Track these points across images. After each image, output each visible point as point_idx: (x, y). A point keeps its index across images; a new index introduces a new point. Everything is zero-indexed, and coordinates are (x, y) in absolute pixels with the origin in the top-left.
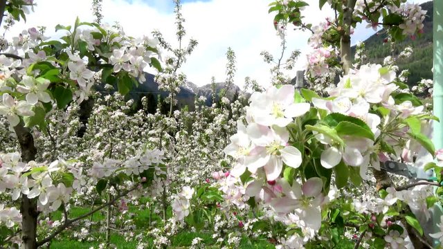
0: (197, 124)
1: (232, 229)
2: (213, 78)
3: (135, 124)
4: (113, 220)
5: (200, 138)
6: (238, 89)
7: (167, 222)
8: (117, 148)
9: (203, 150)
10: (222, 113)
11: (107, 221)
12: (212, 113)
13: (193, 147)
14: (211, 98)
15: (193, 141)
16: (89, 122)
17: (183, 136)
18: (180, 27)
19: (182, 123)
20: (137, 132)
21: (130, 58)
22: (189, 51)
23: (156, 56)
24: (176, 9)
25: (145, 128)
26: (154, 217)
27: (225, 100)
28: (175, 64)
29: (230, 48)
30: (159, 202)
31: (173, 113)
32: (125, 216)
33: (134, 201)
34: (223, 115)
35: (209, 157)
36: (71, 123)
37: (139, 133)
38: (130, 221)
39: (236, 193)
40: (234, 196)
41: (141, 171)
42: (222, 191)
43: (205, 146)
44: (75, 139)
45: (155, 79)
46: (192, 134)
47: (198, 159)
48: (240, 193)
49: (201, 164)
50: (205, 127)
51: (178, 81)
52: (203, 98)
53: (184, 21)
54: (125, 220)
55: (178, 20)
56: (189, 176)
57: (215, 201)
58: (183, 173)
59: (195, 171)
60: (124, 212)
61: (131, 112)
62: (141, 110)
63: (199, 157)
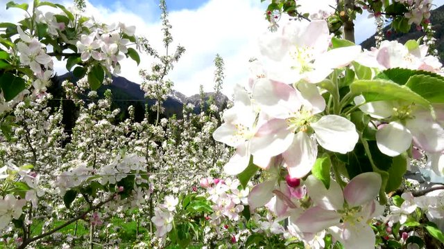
0: (185, 134)
1: (223, 241)
2: (201, 87)
3: (120, 134)
4: (97, 234)
5: (189, 147)
6: (227, 99)
7: (153, 235)
8: (101, 158)
9: (191, 160)
10: (211, 121)
11: (91, 235)
12: (201, 121)
13: (181, 157)
14: (200, 106)
15: (181, 151)
16: (74, 132)
17: (170, 145)
18: (167, 33)
19: (170, 133)
20: (124, 142)
21: (101, 44)
22: (177, 58)
23: (133, 46)
24: (163, 15)
25: (132, 138)
26: (140, 229)
27: (213, 108)
28: (162, 71)
29: (218, 55)
30: (146, 213)
31: (159, 121)
32: (109, 229)
33: (119, 213)
34: (212, 123)
35: (198, 167)
36: (53, 132)
37: (126, 143)
38: (114, 234)
39: (228, 203)
40: (226, 206)
41: (119, 180)
42: (211, 201)
43: (194, 155)
44: (59, 151)
45: (141, 87)
46: (181, 144)
47: (186, 169)
48: (232, 202)
49: (190, 174)
50: (193, 136)
51: (165, 88)
52: (191, 106)
53: (171, 27)
54: (109, 234)
55: (165, 27)
56: (177, 186)
57: (203, 213)
58: (171, 183)
59: (183, 181)
60: (109, 225)
61: (116, 121)
62: (127, 120)
63: (187, 167)
